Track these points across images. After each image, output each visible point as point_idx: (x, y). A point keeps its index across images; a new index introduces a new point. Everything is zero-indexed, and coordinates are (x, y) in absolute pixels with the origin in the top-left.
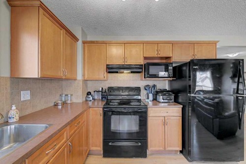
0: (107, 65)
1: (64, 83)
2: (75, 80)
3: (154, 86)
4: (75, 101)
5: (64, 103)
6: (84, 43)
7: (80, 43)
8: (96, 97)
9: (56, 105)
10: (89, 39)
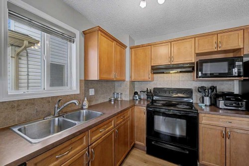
0: (152, 67)
1: (116, 84)
2: (124, 81)
3: (213, 88)
4: (124, 99)
5: (116, 100)
6: (131, 48)
7: (128, 49)
8: (142, 97)
9: (110, 101)
10: (136, 44)
